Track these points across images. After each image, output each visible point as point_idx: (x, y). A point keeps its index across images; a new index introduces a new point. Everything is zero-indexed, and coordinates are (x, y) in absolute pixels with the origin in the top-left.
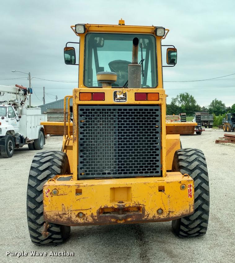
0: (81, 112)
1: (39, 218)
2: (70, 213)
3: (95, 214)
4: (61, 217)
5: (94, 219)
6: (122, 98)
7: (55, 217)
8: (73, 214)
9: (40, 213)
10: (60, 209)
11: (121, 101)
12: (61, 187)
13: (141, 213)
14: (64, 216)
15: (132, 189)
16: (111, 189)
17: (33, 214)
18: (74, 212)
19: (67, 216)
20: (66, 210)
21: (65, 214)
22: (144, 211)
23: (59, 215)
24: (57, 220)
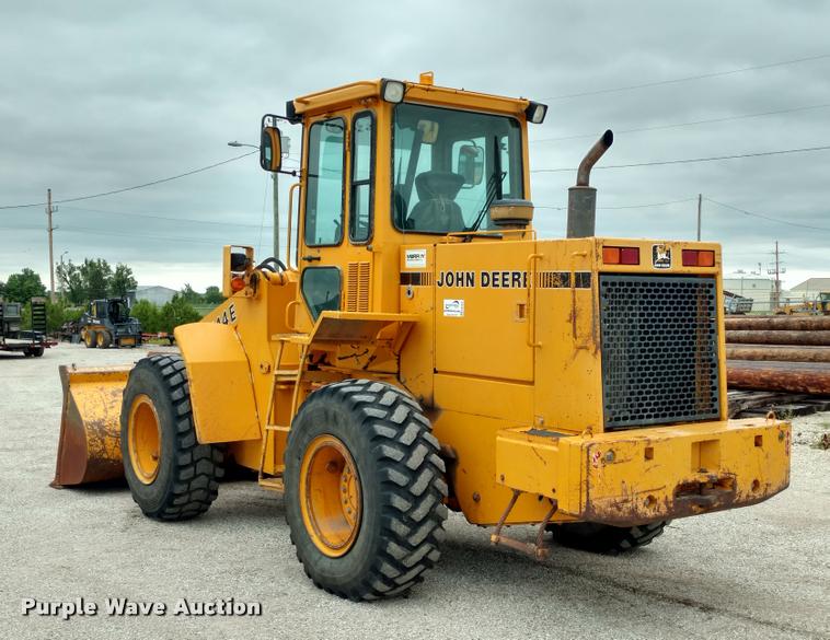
0: (604, 289)
1: (416, 532)
2: (635, 497)
3: (671, 498)
4: (619, 509)
5: (669, 508)
6: (664, 261)
7: (609, 509)
8: (639, 500)
9: (418, 520)
10: (618, 492)
11: (664, 265)
12: (620, 446)
13: (730, 490)
14: (625, 505)
15: (721, 443)
16: (694, 444)
17: (405, 524)
18: (642, 495)
19: (629, 505)
20: (629, 493)
21: (626, 501)
22: (734, 486)
23: (616, 505)
24: (612, 516)
